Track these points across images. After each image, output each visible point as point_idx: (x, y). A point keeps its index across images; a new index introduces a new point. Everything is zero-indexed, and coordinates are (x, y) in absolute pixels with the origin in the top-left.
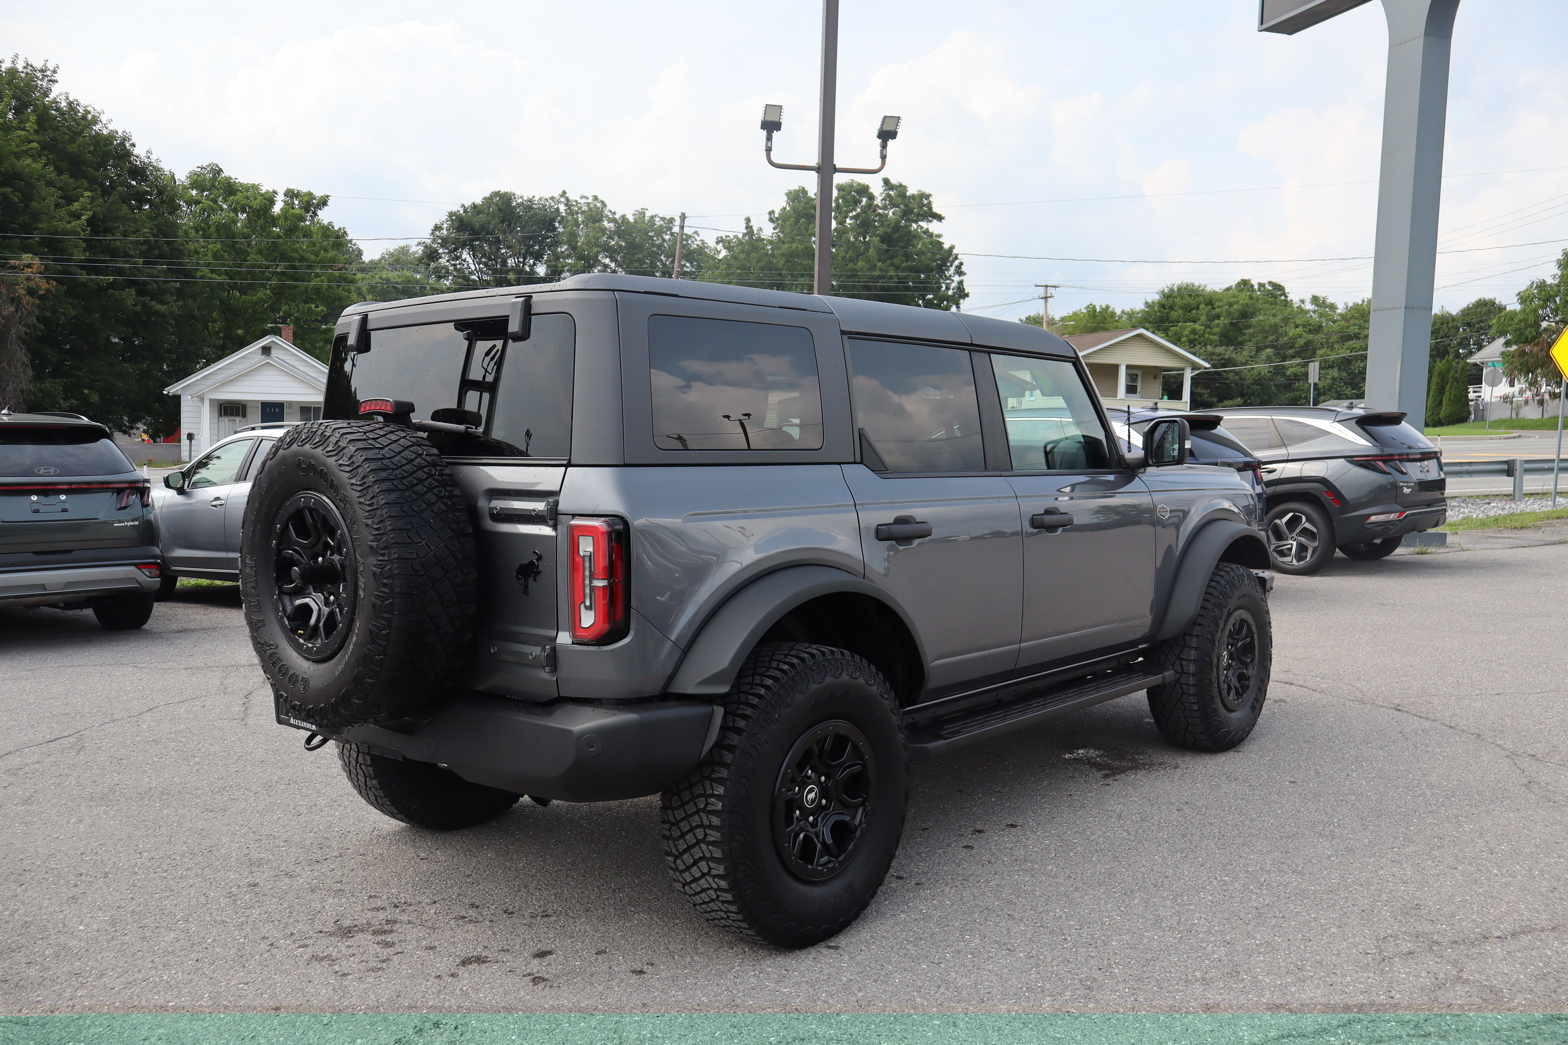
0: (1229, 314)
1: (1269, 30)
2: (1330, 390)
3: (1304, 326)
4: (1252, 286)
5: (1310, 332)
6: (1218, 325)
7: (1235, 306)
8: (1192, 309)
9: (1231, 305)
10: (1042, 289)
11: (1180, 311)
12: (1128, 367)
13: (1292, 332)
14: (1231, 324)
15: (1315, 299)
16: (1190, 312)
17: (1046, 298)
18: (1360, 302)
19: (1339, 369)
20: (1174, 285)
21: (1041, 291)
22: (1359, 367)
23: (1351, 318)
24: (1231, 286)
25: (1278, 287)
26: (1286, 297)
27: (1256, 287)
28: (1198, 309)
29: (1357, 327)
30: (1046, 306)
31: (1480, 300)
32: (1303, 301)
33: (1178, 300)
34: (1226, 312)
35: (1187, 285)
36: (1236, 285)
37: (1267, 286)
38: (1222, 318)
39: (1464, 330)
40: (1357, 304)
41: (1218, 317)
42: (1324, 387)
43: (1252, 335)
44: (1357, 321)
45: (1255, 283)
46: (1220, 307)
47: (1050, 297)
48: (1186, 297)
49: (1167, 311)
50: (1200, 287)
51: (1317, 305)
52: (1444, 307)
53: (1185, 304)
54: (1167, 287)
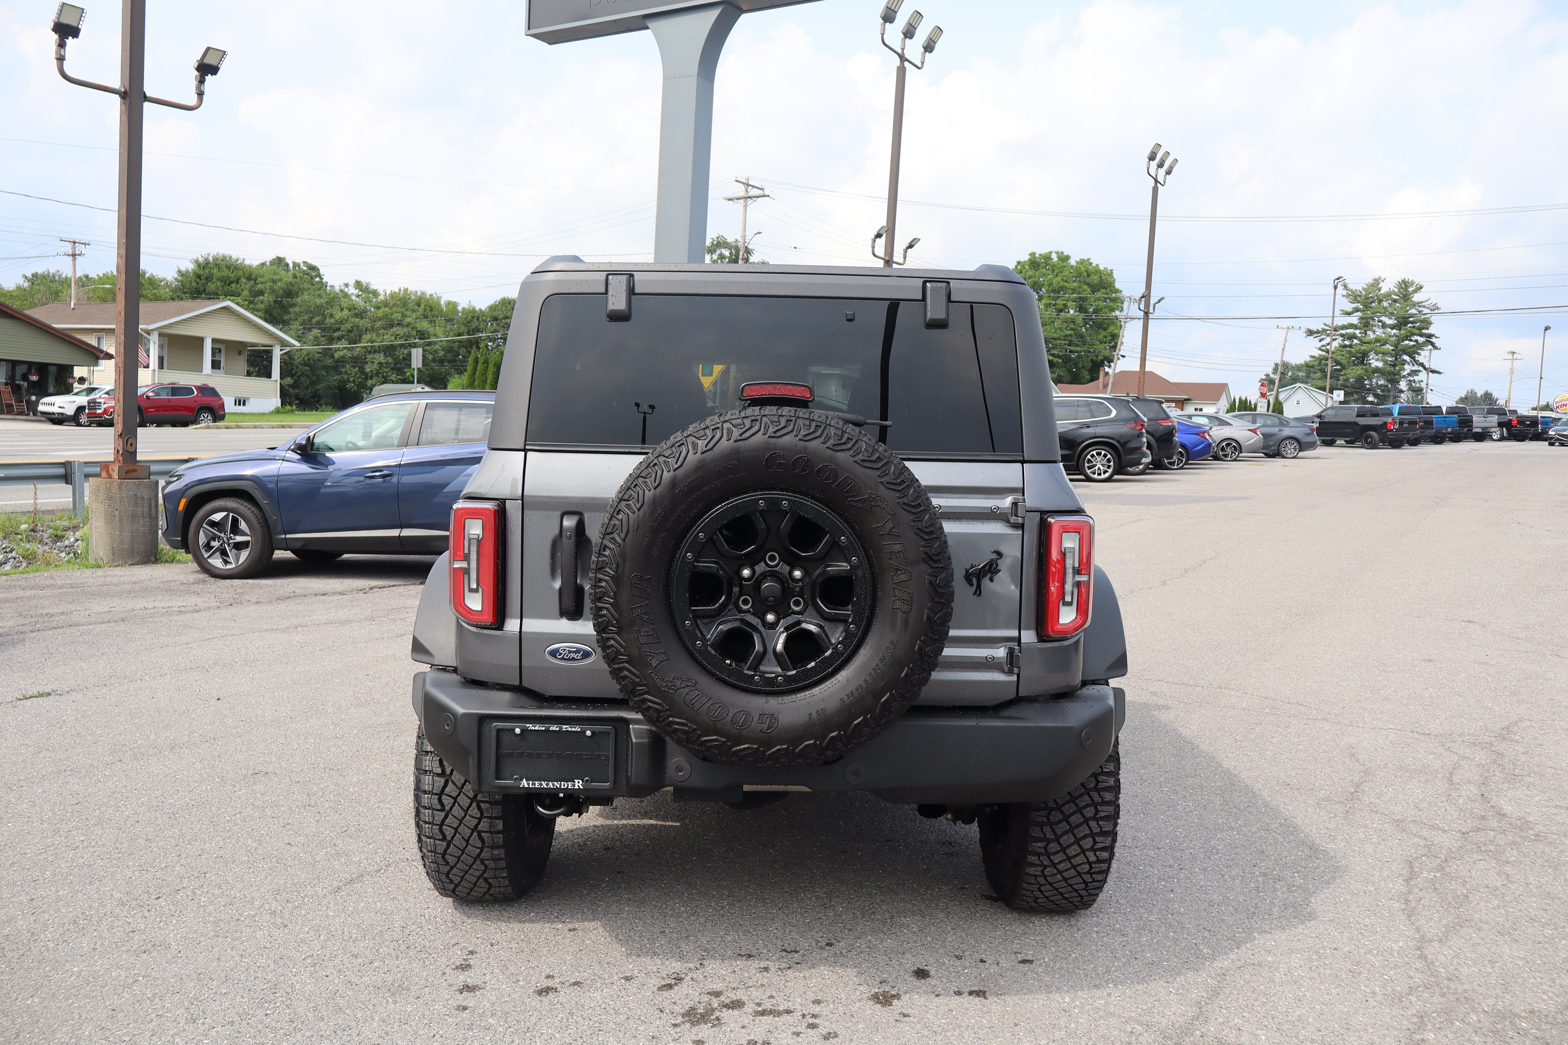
0: (273, 291)
1: (535, 36)
2: (377, 374)
3: (350, 310)
4: (287, 265)
5: (356, 315)
6: (262, 302)
7: (279, 284)
8: (231, 283)
9: (274, 282)
10: (70, 245)
11: (219, 283)
12: (214, 341)
13: (338, 315)
14: (276, 302)
15: (358, 284)
16: (229, 285)
17: (74, 255)
18: (397, 291)
19: (385, 354)
20: (208, 255)
21: (68, 248)
22: (403, 353)
23: (394, 305)
24: (266, 262)
25: (313, 268)
26: (322, 279)
27: (291, 265)
28: (237, 283)
29: (400, 315)
30: (74, 265)
31: (504, 298)
32: (347, 285)
33: (215, 271)
34: (270, 289)
35: (224, 257)
36: (271, 262)
37: (302, 265)
38: (265, 295)
39: (492, 324)
40: (395, 292)
41: (261, 293)
42: (371, 371)
43: (298, 315)
44: (399, 309)
45: (290, 261)
46: (262, 283)
47: (79, 255)
48: (225, 269)
49: (202, 282)
50: (237, 260)
51: (361, 290)
52: (472, 302)
53: (223, 277)
54: (202, 257)
